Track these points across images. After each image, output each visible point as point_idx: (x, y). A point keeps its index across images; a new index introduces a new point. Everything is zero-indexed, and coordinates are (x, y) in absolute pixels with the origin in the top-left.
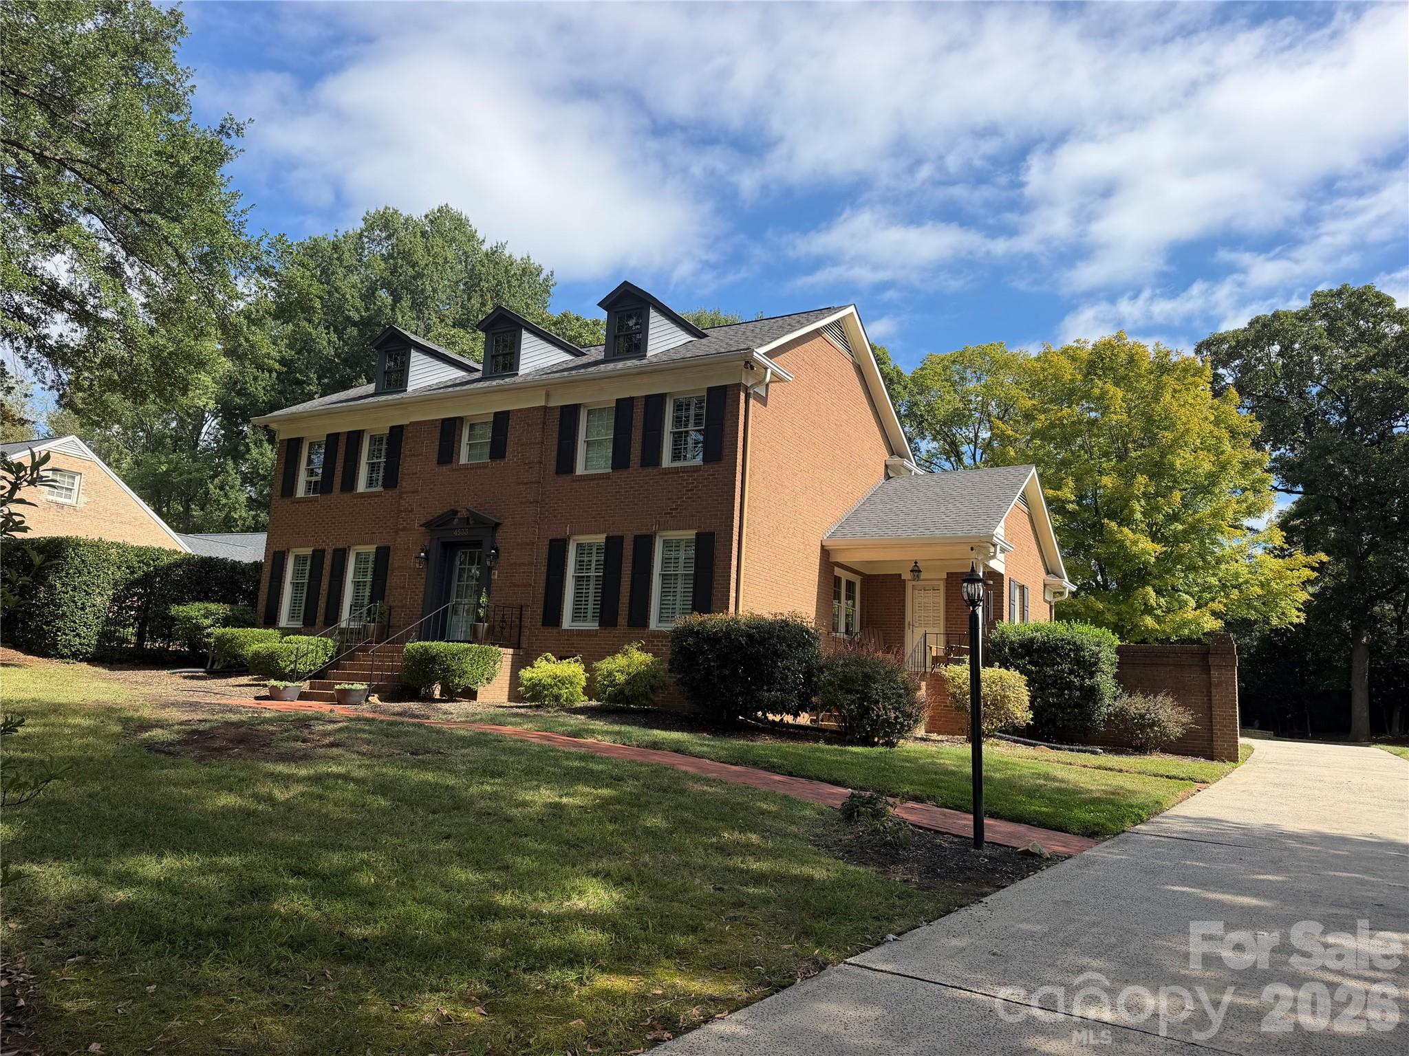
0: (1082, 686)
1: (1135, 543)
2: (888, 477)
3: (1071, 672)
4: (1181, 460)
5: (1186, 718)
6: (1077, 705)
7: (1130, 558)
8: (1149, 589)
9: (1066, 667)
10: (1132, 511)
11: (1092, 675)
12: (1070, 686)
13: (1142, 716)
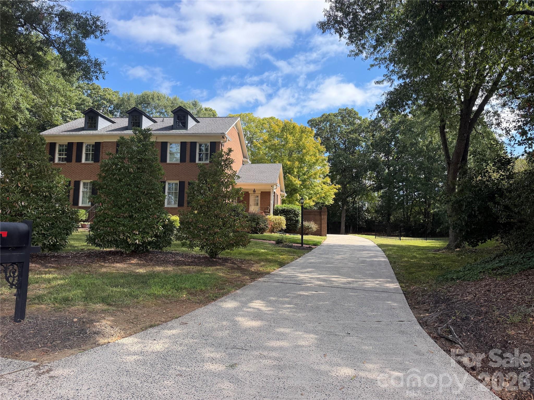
0: (295, 220)
1: (295, 181)
2: (243, 164)
3: (293, 217)
4: (307, 158)
5: (317, 227)
6: (294, 224)
7: (293, 185)
8: (298, 194)
9: (292, 215)
10: (294, 172)
11: (297, 217)
12: (293, 220)
13: (308, 227)
